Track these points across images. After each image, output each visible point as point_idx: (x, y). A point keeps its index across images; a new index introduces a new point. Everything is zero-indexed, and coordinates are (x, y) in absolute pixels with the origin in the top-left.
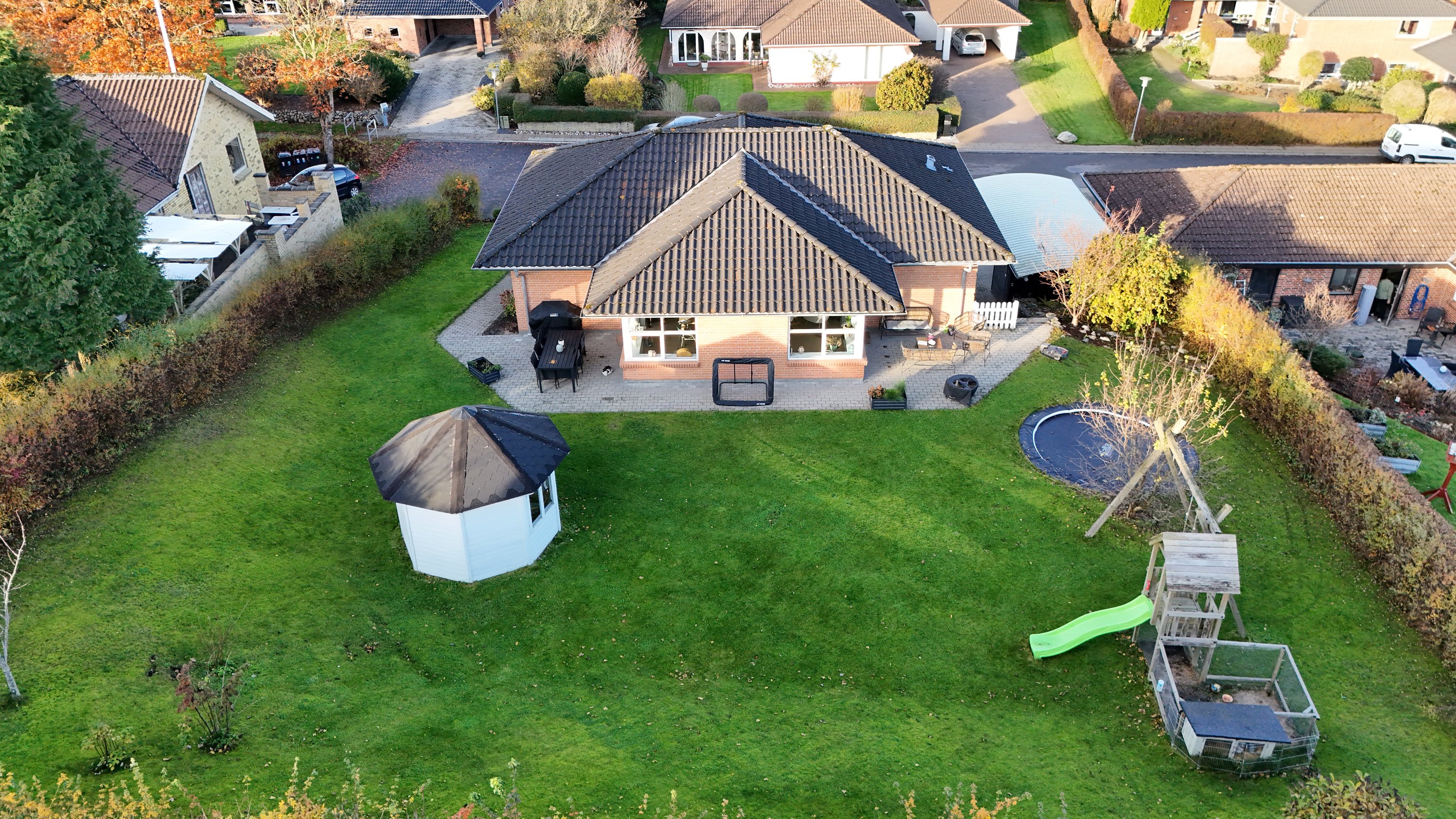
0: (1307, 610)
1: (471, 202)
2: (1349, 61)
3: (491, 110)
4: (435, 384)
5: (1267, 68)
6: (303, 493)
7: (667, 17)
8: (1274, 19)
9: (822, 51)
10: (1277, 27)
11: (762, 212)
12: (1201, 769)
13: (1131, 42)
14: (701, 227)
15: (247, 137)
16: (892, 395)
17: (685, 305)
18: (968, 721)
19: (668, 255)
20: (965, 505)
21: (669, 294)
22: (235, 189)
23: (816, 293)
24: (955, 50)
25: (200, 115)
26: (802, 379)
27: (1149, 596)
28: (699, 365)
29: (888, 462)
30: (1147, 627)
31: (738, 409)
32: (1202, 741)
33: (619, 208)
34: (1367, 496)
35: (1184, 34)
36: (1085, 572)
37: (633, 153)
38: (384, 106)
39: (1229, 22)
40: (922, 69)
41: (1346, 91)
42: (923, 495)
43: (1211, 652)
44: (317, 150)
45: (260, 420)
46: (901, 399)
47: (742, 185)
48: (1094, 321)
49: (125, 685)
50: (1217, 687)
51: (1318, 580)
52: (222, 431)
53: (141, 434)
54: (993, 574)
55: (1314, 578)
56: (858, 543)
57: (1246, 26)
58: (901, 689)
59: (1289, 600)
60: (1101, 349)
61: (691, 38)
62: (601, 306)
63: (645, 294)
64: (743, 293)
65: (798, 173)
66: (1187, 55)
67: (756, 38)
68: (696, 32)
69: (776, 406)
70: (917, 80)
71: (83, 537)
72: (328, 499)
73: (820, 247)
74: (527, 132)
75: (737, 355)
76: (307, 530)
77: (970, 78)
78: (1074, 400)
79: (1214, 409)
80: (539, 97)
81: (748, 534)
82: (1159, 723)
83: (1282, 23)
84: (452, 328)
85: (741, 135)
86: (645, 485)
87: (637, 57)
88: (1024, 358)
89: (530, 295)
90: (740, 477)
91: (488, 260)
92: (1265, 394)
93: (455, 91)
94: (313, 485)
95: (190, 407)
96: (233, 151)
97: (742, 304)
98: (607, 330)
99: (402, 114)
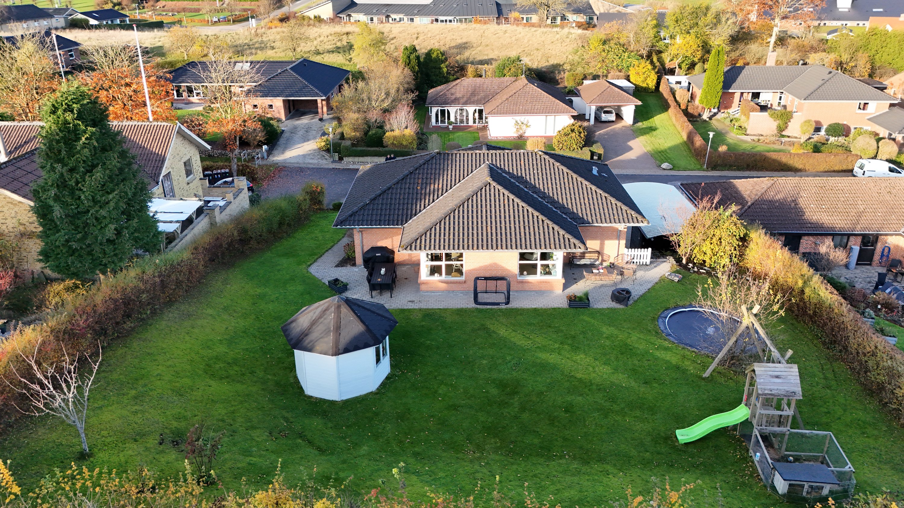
0: (840, 418)
1: (321, 198)
2: (830, 125)
3: (328, 150)
4: (309, 293)
5: (781, 130)
6: (237, 351)
7: (428, 101)
8: (783, 102)
9: (520, 118)
10: (785, 107)
11: (501, 195)
12: (787, 502)
13: (700, 115)
14: (466, 203)
15: (195, 159)
16: (581, 299)
17: (459, 245)
18: (644, 477)
19: (447, 218)
20: (630, 359)
21: (449, 239)
22: (187, 187)
23: (535, 239)
24: (597, 119)
25: (172, 144)
26: (527, 291)
27: (746, 405)
28: (465, 282)
29: (581, 336)
30: (747, 424)
31: (489, 307)
32: (787, 484)
33: (417, 194)
34: (868, 353)
35: (730, 111)
36: (705, 397)
37: (424, 164)
38: (265, 147)
39: (757, 104)
40: (580, 127)
41: (829, 142)
42: (605, 354)
43: (787, 437)
44: (227, 170)
45: (210, 311)
46: (586, 301)
47: (489, 179)
48: (695, 261)
49: (147, 449)
50: (791, 458)
51: (844, 402)
52: (189, 316)
53: (145, 316)
54: (650, 398)
55: (842, 401)
56: (568, 381)
57: (766, 106)
58: (601, 460)
59: (829, 413)
60: (701, 276)
61: (443, 112)
62: (409, 246)
63: (435, 240)
64: (492, 239)
65: (519, 175)
66: (733, 122)
67: (481, 112)
68: (446, 108)
69: (511, 305)
70: (577, 133)
71: (115, 370)
72: (252, 355)
73: (536, 213)
74: (349, 162)
75: (488, 275)
76: (241, 371)
77: (607, 134)
78: (688, 303)
79: (776, 300)
80: (356, 143)
81: (501, 375)
82: (759, 479)
83: (788, 104)
84: (316, 264)
85: (486, 154)
86: (438, 348)
87: (414, 120)
88: (657, 280)
89: (364, 243)
90: (494, 344)
91: (342, 222)
92: (802, 300)
93: (306, 139)
94: (242, 347)
95: (170, 303)
96: (188, 164)
97: (492, 245)
98: (408, 264)
99: (275, 152)
